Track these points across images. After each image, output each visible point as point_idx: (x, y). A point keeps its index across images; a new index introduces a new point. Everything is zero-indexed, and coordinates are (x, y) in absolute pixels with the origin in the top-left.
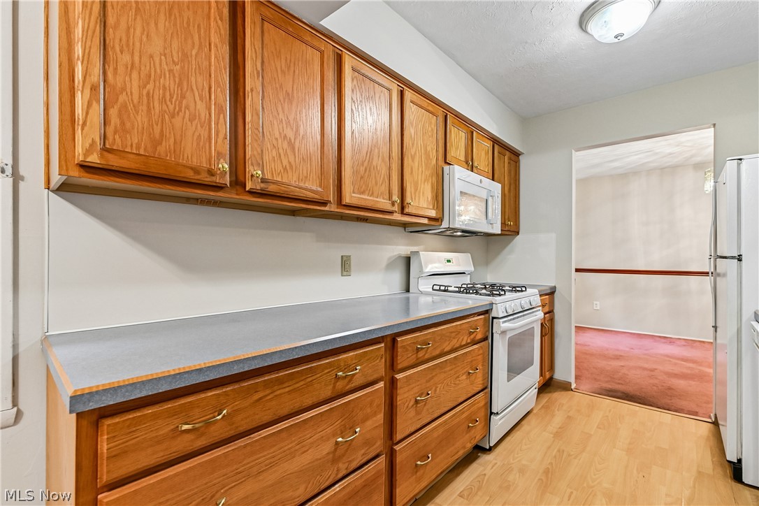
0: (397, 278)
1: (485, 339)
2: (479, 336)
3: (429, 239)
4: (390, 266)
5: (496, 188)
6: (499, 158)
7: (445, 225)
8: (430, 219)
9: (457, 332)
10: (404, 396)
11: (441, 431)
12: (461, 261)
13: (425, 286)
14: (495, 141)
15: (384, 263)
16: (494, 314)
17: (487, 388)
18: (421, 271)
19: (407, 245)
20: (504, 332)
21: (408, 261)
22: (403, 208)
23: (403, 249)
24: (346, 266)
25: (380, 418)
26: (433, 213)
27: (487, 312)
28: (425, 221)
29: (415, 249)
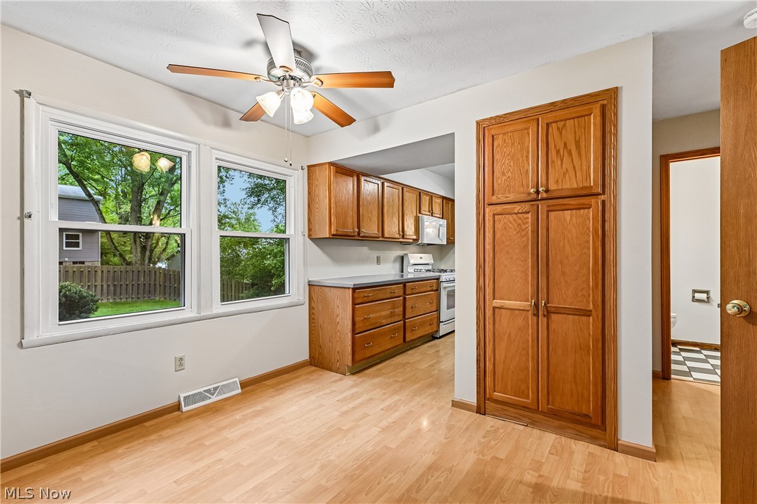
0: (398, 266)
1: (437, 290)
2: (435, 289)
3: (412, 248)
4: (395, 261)
5: (444, 222)
6: (446, 206)
7: (420, 242)
8: (413, 240)
9: (426, 285)
10: (408, 304)
11: (420, 321)
12: (427, 258)
13: (411, 269)
14: (443, 198)
15: (393, 259)
16: (441, 280)
17: (438, 310)
18: (409, 262)
19: (402, 250)
20: (445, 288)
21: (402, 258)
22: (403, 236)
23: (401, 253)
24: (378, 261)
25: (402, 308)
26: (415, 237)
27: (438, 279)
28: (411, 241)
29: (405, 252)
